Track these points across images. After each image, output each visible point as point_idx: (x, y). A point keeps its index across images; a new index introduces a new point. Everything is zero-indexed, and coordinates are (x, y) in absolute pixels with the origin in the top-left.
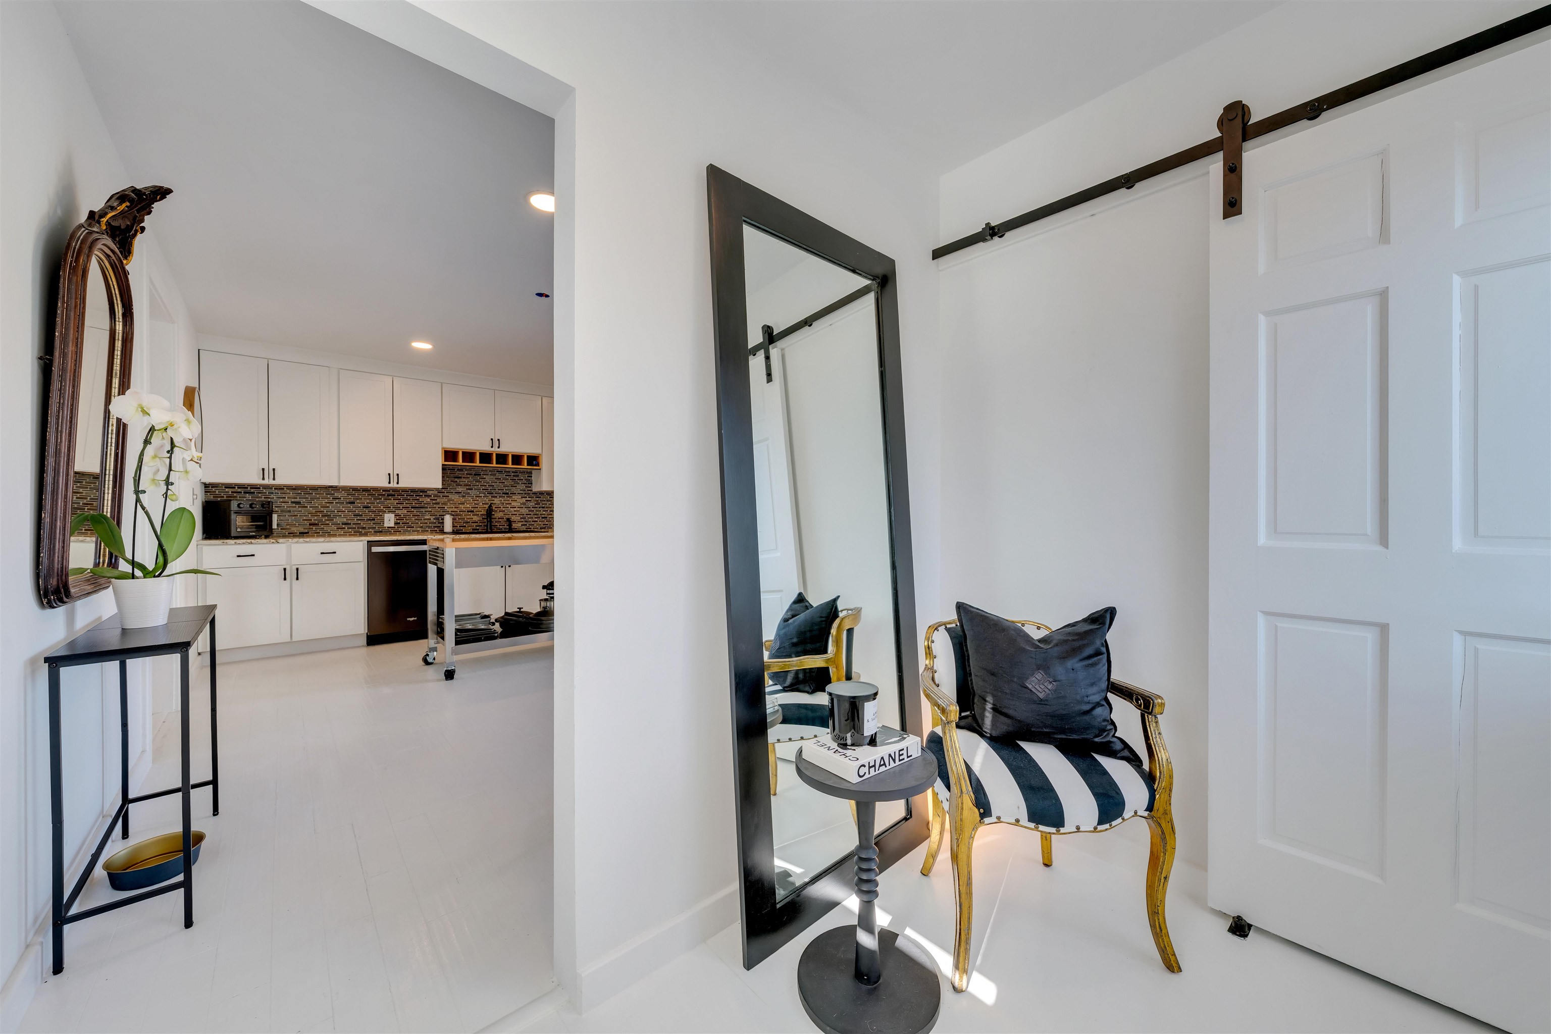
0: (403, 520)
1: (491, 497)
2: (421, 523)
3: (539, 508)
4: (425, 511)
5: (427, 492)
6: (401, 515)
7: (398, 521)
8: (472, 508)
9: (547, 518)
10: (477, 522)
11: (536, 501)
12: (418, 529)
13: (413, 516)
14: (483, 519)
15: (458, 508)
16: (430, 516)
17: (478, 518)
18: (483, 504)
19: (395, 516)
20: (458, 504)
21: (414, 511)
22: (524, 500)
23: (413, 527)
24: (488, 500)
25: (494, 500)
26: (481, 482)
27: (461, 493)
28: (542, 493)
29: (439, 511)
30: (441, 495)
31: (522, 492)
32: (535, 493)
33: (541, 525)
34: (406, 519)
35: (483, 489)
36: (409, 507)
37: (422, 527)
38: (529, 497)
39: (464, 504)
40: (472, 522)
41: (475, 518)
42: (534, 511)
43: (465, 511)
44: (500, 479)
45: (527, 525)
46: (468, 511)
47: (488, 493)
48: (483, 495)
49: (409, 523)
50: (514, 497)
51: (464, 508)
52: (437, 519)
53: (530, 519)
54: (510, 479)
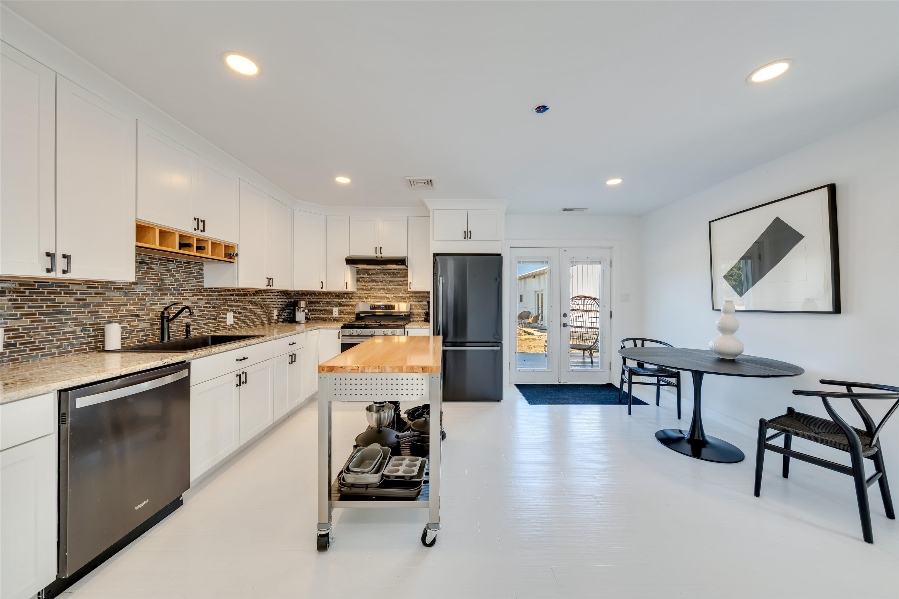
0: (23, 337)
1: (161, 294)
2: (57, 340)
3: (210, 307)
4: (66, 319)
5: (68, 287)
6: (18, 330)
7: (13, 341)
8: (137, 310)
9: (216, 318)
10: (144, 331)
11: (207, 299)
12: (53, 351)
13: (42, 328)
14: (151, 325)
15: (118, 311)
16: (75, 326)
17: (145, 325)
18: (151, 304)
19: (6, 331)
20: (119, 305)
21: (45, 321)
22: (196, 298)
23: (44, 348)
24: (158, 299)
25: (164, 299)
26: (149, 274)
27: (122, 288)
28: (211, 290)
29: (90, 318)
30: (93, 291)
31: (193, 288)
32: (206, 290)
33: (211, 327)
34: (28, 336)
35: (151, 284)
36: (35, 314)
37: (59, 347)
38: (200, 295)
39: (127, 305)
40: (137, 331)
41: (142, 325)
42: (204, 311)
43: (128, 316)
44: (171, 271)
45: (198, 329)
46: (132, 316)
47: (157, 290)
48: (150, 292)
49: (35, 342)
50: (186, 295)
51: (126, 311)
52: (85, 331)
53: (201, 322)
54: (182, 272)
